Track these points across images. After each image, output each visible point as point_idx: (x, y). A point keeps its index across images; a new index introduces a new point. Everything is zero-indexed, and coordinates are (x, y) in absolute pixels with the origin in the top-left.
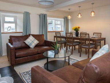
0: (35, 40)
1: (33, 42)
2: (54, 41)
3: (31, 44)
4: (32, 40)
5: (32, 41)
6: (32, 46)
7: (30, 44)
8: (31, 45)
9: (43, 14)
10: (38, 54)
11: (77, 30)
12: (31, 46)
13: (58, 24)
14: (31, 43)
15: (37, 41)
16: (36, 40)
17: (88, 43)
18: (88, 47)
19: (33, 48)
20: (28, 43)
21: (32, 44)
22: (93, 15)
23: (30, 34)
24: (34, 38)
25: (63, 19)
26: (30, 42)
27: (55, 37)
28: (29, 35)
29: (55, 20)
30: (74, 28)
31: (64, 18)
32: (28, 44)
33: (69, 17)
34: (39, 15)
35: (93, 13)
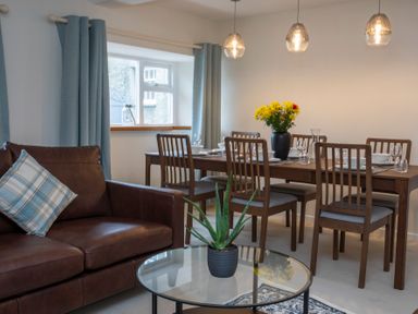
0: (56, 187)
1: (45, 199)
2: (148, 183)
3: (29, 209)
4: (37, 185)
5: (38, 193)
6: (39, 222)
7: (22, 211)
8: (30, 218)
9: (82, 19)
10: (87, 271)
11: (280, 122)
12: (30, 225)
13: (157, 88)
14: (28, 204)
15: (66, 190)
16: (60, 185)
17: (346, 194)
18: (361, 220)
19: (44, 233)
20: (14, 203)
21: (36, 211)
22: (378, 40)
23: (19, 148)
24: (46, 173)
25: (191, 59)
26: (26, 197)
27: (151, 160)
28: (13, 152)
29: (145, 62)
30: (267, 113)
31: (196, 53)
32: (13, 211)
33: (234, 47)
34: (58, 23)
35: (378, 29)
